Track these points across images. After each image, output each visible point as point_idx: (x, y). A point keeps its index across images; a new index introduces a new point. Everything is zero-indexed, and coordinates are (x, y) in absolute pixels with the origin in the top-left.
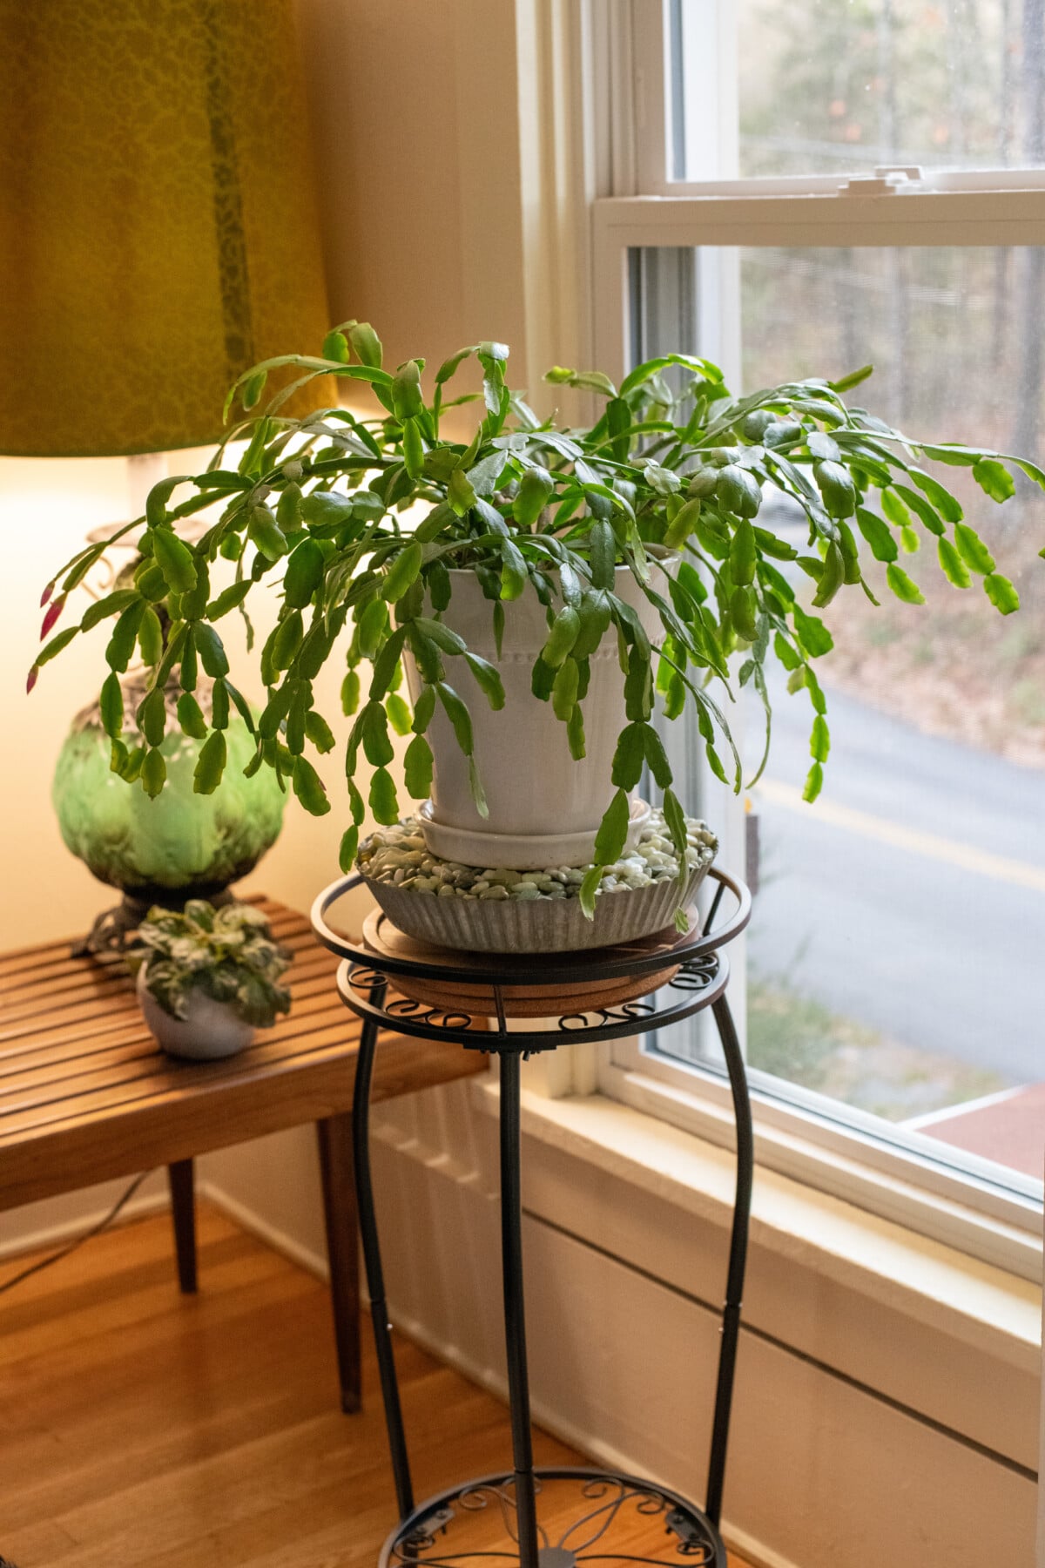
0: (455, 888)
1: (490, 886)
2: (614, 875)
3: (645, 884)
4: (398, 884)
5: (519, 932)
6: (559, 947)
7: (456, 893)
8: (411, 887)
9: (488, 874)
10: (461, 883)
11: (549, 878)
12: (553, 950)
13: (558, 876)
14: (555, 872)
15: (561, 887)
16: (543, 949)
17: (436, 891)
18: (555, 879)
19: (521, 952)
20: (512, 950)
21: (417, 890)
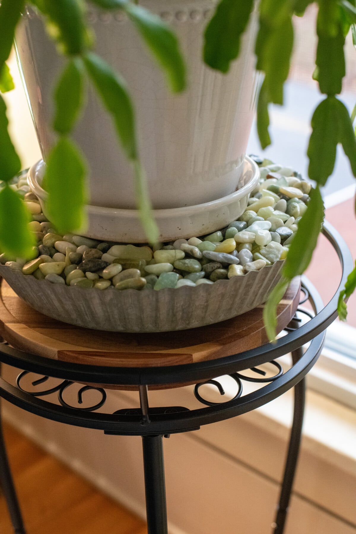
0: (84, 272)
1: (123, 269)
2: (247, 246)
3: (282, 254)
4: (23, 266)
5: (156, 316)
6: (195, 324)
7: (85, 276)
8: (35, 272)
9: (115, 250)
10: (90, 265)
11: (183, 254)
12: (189, 327)
13: (192, 251)
14: (186, 246)
15: (197, 266)
16: (180, 326)
17: (63, 274)
18: (189, 255)
19: (158, 331)
20: (148, 330)
21: (44, 276)
